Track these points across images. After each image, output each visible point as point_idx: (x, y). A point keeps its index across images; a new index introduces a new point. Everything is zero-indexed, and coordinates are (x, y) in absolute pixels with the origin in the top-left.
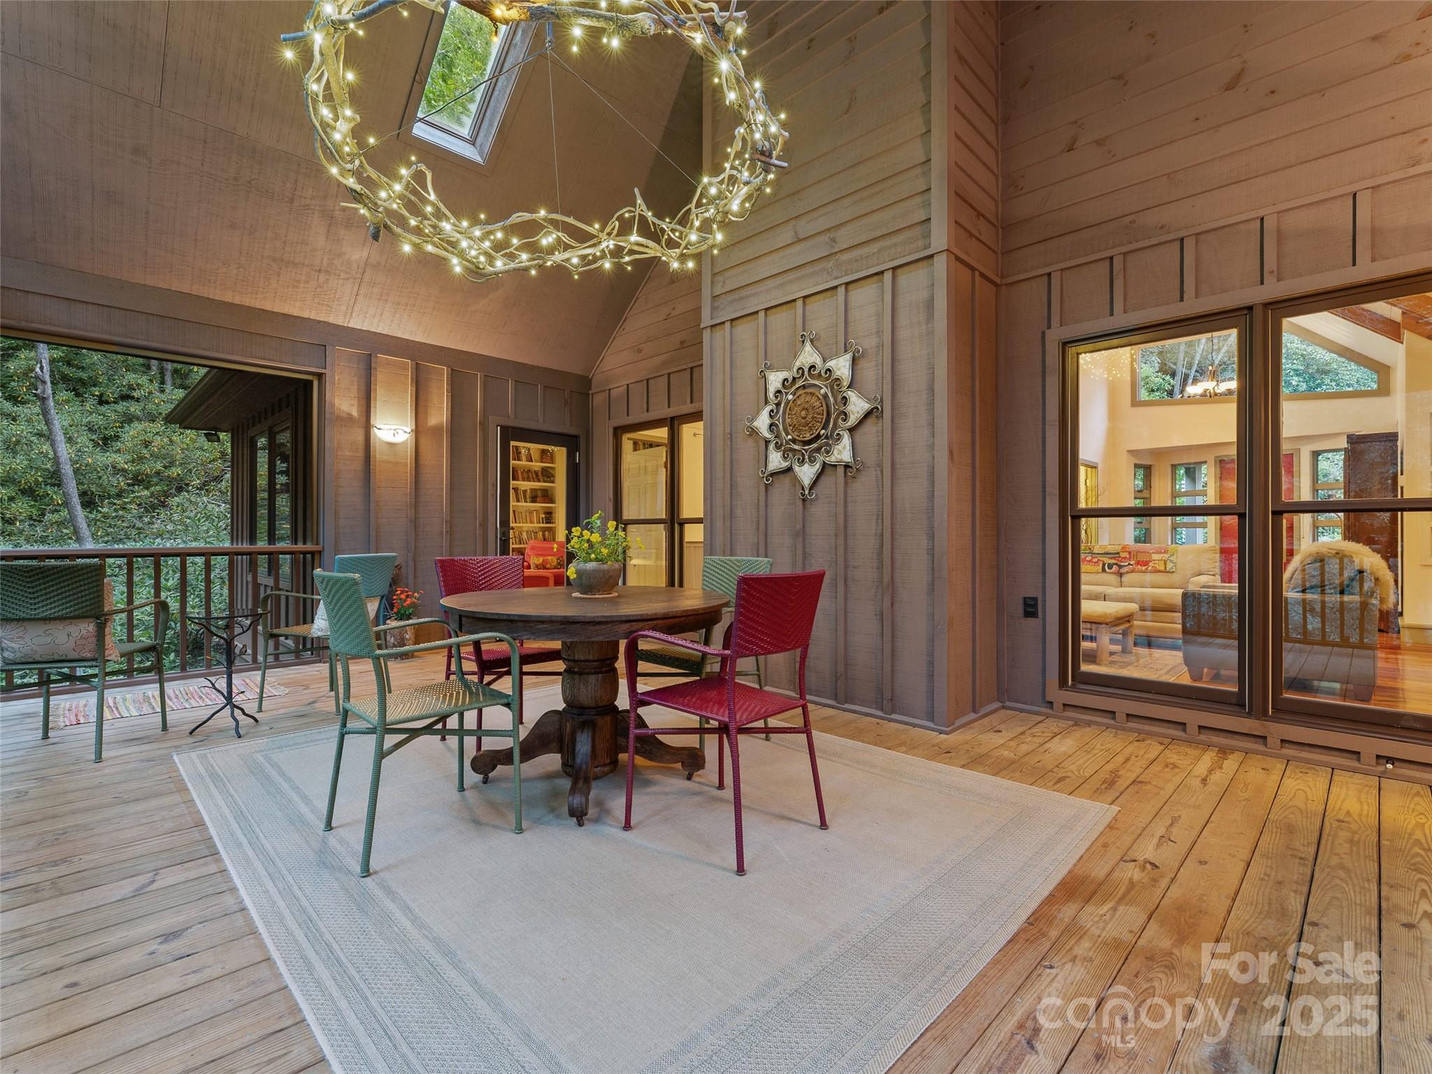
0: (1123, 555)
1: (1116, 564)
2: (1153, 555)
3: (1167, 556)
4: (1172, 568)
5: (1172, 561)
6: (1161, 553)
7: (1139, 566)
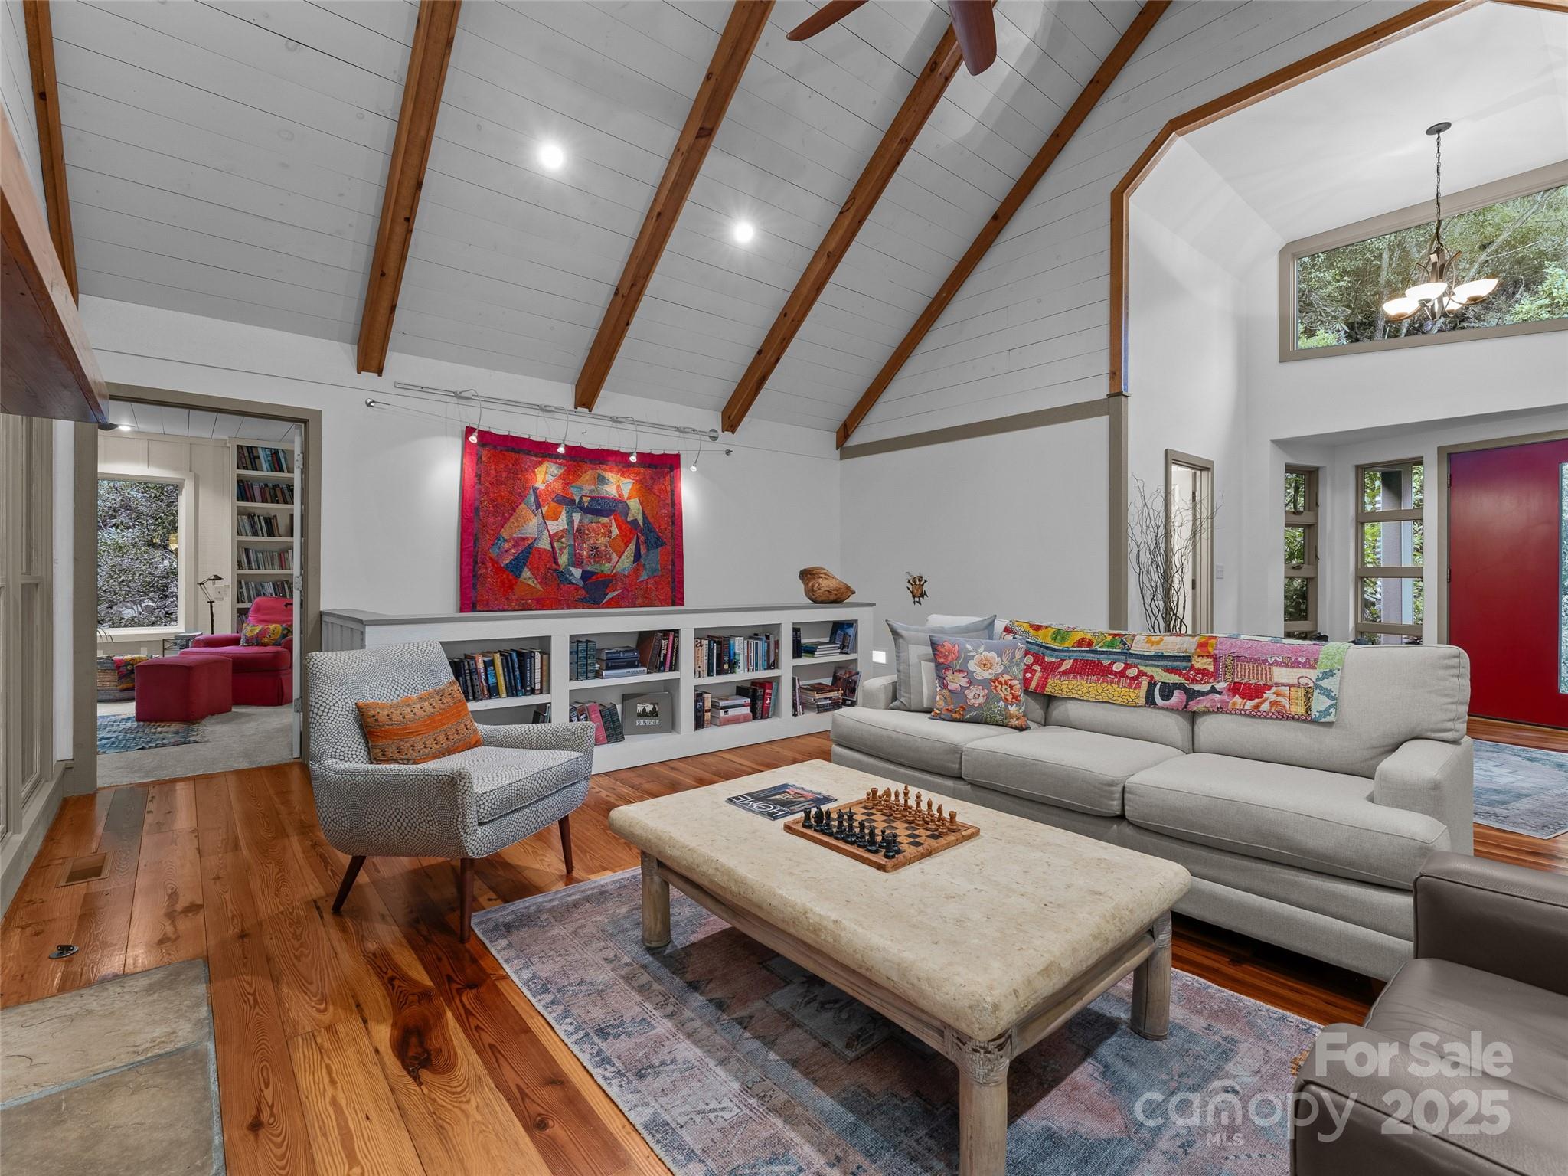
0: (1201, 663)
1: (1181, 686)
2: (1275, 670)
3: (1313, 674)
4: (1326, 713)
5: (1326, 692)
6: (1296, 664)
7: (1237, 699)
